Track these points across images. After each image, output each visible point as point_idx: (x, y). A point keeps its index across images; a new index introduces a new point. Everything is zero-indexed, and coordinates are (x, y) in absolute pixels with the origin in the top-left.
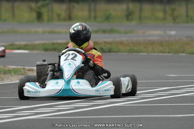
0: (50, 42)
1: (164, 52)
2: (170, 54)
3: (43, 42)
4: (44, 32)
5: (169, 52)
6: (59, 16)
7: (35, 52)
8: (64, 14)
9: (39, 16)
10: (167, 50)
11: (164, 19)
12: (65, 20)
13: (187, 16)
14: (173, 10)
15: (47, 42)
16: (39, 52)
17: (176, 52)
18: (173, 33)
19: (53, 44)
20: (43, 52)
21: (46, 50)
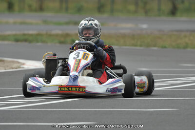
0: (22, 32)
1: (136, 46)
2: (142, 48)
3: (14, 33)
4: (15, 23)
5: (141, 46)
6: (30, 6)
7: (6, 42)
8: (35, 5)
9: (10, 7)
10: (139, 43)
11: (136, 12)
12: (36, 11)
13: (159, 10)
14: (145, 3)
15: (18, 33)
16: (10, 42)
17: (148, 46)
18: (145, 26)
19: (24, 35)
20: (14, 43)
21: (17, 41)
